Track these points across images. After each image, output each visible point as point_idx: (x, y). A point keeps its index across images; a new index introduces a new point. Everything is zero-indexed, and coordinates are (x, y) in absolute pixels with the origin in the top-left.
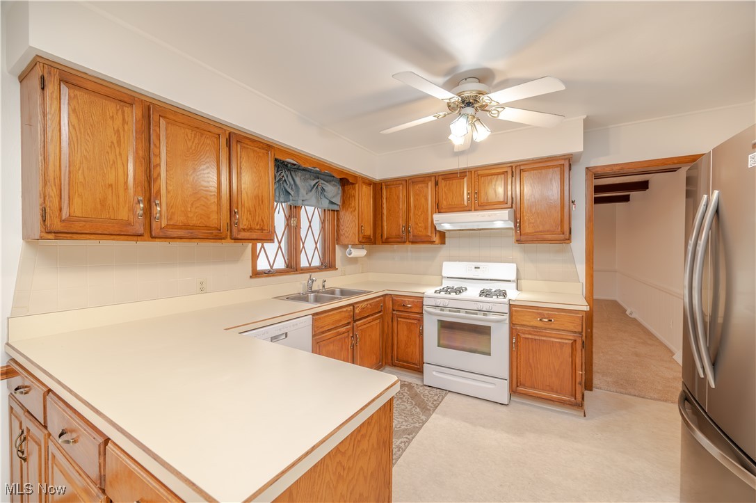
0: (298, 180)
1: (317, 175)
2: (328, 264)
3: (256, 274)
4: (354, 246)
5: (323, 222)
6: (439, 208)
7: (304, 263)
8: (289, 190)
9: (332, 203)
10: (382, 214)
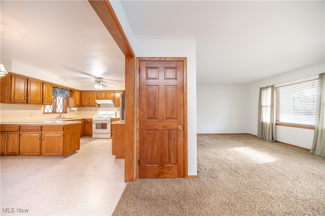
0: (57, 90)
1: (62, 89)
2: (65, 112)
3: (44, 113)
4: (73, 107)
5: (63, 101)
6: (98, 99)
7: (58, 111)
8: (55, 93)
9: (67, 96)
10: (82, 99)
